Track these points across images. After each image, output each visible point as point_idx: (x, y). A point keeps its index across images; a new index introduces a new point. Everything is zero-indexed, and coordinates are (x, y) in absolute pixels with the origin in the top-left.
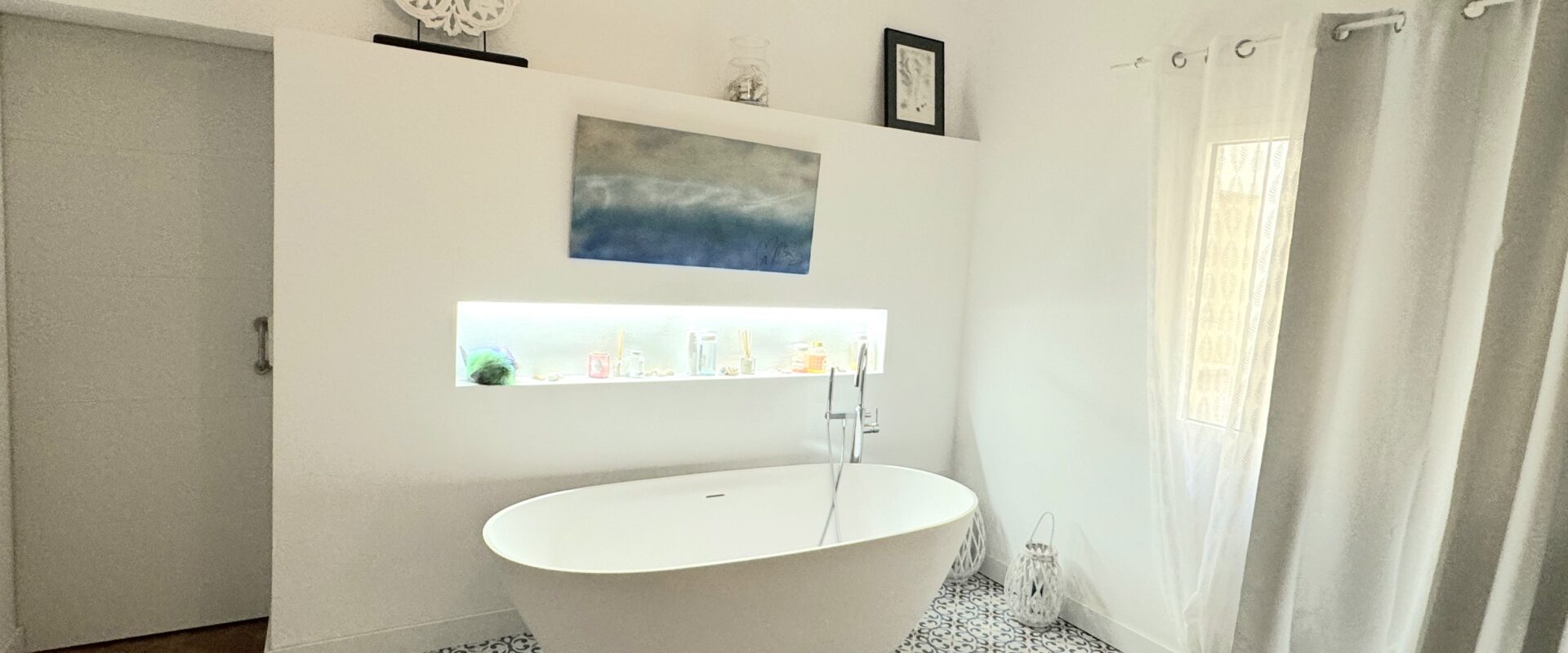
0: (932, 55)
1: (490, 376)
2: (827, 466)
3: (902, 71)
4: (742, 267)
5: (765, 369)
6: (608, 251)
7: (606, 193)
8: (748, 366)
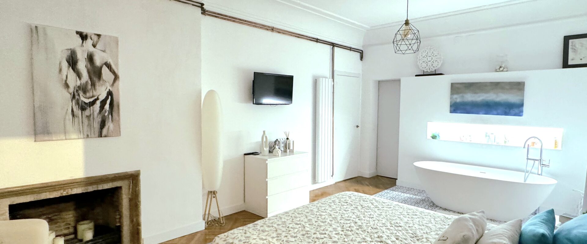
1: (434, 137)
4: (498, 114)
6: (459, 111)
7: (458, 99)
8: (505, 142)
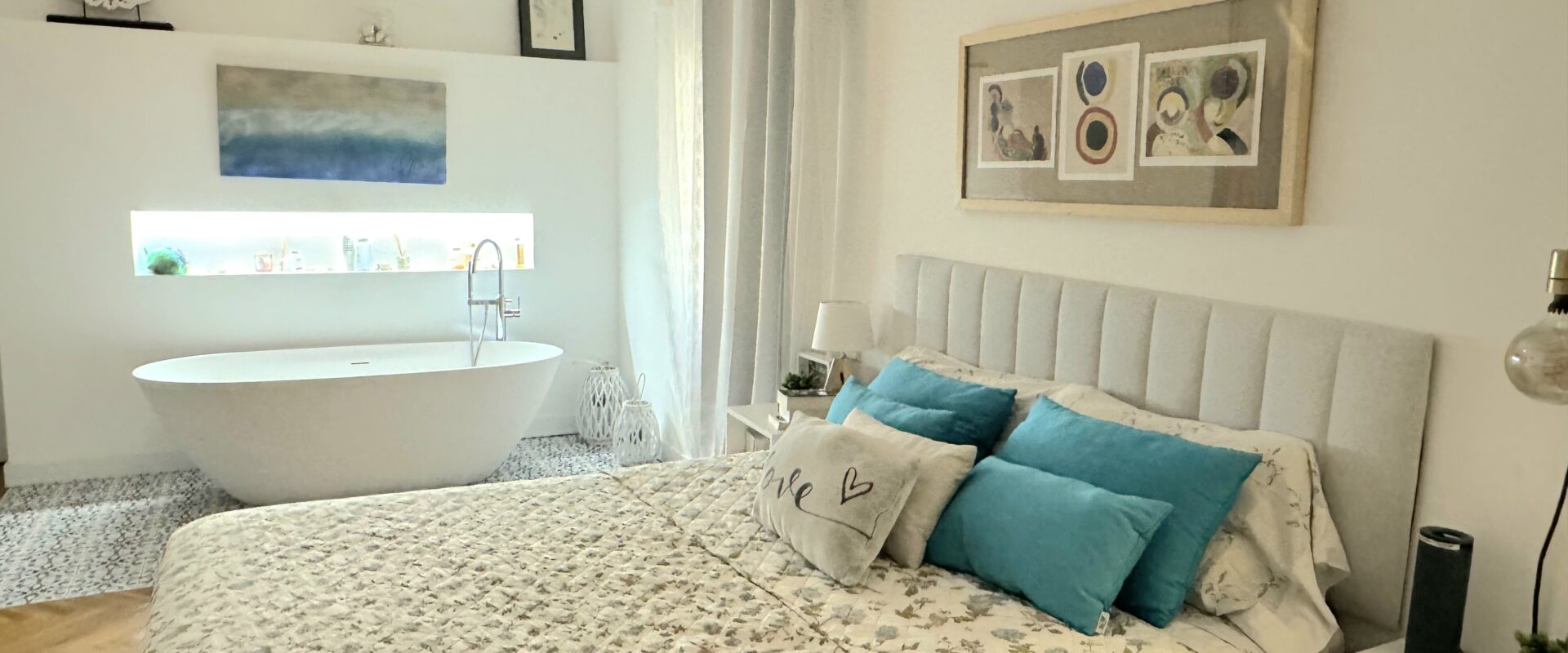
1: (163, 268)
2: (466, 344)
3: (536, 7)
5: (417, 265)
6: (254, 169)
7: (248, 125)
8: (401, 262)
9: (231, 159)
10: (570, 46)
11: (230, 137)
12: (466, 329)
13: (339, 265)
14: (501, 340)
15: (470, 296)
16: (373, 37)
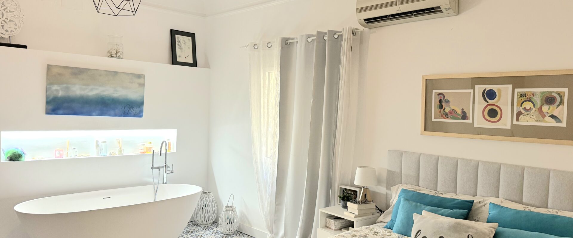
0: (190, 38)
1: (15, 158)
2: (152, 186)
3: (178, 45)
4: (115, 115)
5: (128, 152)
6: (61, 112)
7: (59, 91)
8: (120, 151)
9: (50, 107)
10: (191, 61)
11: (51, 97)
12: (151, 180)
13: (93, 153)
14: (165, 184)
15: (153, 165)
16: (114, 55)
